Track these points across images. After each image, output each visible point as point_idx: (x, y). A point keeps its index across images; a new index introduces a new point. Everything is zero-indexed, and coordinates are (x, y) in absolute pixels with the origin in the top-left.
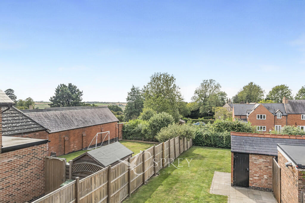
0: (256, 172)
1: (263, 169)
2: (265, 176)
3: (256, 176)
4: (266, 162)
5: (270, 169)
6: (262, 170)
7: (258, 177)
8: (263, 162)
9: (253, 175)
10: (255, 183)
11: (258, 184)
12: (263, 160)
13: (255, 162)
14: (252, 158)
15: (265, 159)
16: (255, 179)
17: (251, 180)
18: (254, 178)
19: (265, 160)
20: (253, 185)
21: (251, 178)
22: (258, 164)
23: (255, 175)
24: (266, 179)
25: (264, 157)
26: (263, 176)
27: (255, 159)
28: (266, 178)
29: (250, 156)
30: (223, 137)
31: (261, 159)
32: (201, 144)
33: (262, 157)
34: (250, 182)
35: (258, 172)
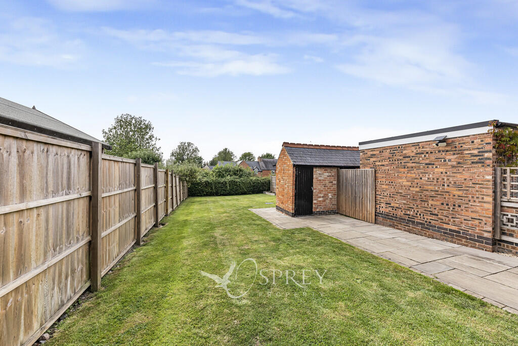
0: (320, 192)
1: (327, 186)
2: (329, 194)
3: (320, 197)
4: (330, 176)
5: (335, 184)
6: (326, 188)
7: (323, 197)
8: (328, 176)
9: (317, 195)
10: (319, 206)
11: (323, 208)
12: (327, 174)
13: (320, 178)
14: (317, 173)
15: (330, 172)
16: (320, 201)
17: (315, 204)
18: (318, 200)
19: (330, 174)
20: (318, 210)
21: (315, 200)
22: (323, 180)
23: (319, 195)
24: (331, 199)
25: (329, 170)
26: (327, 195)
27: (320, 174)
28: (331, 197)
29: (314, 170)
30: (225, 182)
31: (326, 173)
32: (200, 193)
33: (327, 170)
34: (314, 206)
35: (322, 191)
